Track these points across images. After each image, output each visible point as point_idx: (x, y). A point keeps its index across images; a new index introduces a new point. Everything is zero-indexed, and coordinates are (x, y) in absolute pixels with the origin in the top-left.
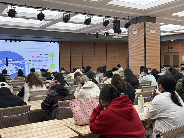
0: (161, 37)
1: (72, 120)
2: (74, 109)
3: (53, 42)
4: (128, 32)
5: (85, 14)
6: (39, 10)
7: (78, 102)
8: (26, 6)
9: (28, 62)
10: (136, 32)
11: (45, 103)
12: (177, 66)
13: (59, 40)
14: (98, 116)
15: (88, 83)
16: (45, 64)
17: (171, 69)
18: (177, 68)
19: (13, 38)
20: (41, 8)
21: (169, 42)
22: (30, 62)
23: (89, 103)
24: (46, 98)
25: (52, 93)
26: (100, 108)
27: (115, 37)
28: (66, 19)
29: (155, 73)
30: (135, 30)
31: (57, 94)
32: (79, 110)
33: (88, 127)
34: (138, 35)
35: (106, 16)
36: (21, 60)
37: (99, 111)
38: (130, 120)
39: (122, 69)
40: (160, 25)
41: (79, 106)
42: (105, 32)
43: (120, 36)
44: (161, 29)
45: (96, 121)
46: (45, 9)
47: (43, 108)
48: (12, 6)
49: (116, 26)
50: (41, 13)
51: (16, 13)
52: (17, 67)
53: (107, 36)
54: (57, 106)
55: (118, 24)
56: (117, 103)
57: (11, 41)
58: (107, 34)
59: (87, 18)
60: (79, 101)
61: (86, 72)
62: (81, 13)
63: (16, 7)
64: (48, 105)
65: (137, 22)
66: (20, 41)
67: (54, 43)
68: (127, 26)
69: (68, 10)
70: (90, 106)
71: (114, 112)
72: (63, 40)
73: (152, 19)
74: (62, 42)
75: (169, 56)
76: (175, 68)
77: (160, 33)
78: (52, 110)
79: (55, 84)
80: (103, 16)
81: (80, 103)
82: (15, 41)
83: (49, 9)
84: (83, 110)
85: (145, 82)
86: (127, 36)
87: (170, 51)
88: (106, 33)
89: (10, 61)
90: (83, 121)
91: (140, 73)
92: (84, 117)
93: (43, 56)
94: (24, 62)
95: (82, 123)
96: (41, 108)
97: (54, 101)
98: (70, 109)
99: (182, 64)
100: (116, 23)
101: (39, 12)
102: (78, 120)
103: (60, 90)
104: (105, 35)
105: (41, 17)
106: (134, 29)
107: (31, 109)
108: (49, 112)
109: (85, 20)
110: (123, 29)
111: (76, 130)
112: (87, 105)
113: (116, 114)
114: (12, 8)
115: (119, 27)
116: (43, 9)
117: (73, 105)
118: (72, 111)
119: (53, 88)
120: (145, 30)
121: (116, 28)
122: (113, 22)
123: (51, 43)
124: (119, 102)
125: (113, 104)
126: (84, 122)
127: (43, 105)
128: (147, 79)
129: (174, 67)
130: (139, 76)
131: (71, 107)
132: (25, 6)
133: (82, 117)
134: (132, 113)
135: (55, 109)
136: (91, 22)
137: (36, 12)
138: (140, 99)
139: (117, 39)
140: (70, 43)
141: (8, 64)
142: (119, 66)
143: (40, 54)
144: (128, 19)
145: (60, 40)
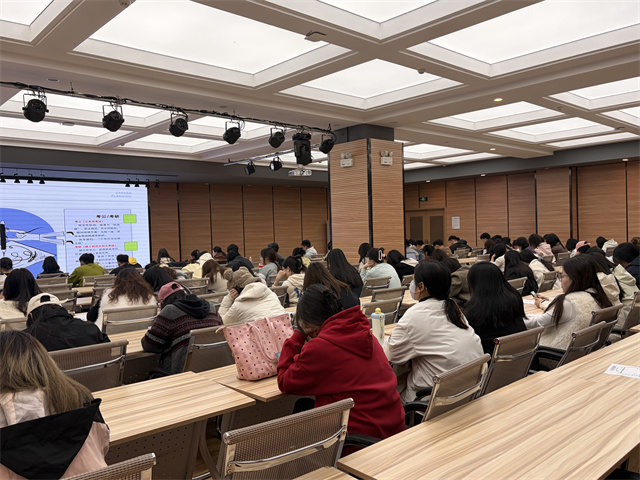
0: (405, 172)
1: (232, 369)
2: (237, 345)
3: (133, 183)
4: (329, 159)
5: (225, 115)
6: (109, 103)
7: (245, 329)
8: (73, 93)
9: (63, 238)
10: (349, 162)
11: (150, 336)
12: (441, 243)
13: (149, 177)
14: (297, 355)
15: (252, 287)
16: (111, 242)
17: (428, 250)
18: (442, 247)
19: (21, 173)
20: (115, 99)
21: (420, 185)
22: (70, 237)
23: (268, 331)
24: (154, 324)
25: (169, 310)
26: (300, 337)
27: (297, 173)
28: (178, 129)
29: (395, 259)
30: (345, 158)
31: (183, 314)
32: (247, 347)
33: (275, 381)
34: (352, 169)
35: (277, 124)
36: (43, 233)
37: (298, 344)
38: (368, 358)
39: (315, 251)
40: (403, 145)
41: (246, 338)
42: (271, 159)
43: (307, 171)
44: (406, 156)
45: (292, 367)
46: (124, 101)
47: (145, 350)
48: (36, 93)
49: (301, 147)
50: (115, 112)
51: (48, 111)
52: (33, 250)
53: (276, 169)
54: (187, 340)
55: (305, 142)
56: (339, 324)
57: (17, 181)
58: (278, 165)
59: (230, 126)
60: (245, 326)
61: (229, 260)
62: (214, 114)
63: (47, 94)
64: (161, 341)
65: (351, 138)
66: (42, 182)
67: (137, 186)
68: (326, 148)
69: (182, 107)
70: (270, 336)
71: (334, 344)
72: (161, 179)
73: (384, 132)
74: (157, 184)
75: (421, 218)
76: (437, 247)
77: (403, 163)
78: (169, 354)
79: (173, 291)
80: (271, 123)
81: (248, 329)
82: (30, 182)
83: (134, 103)
84: (255, 345)
85: (373, 281)
86: (327, 170)
87: (424, 206)
88: (274, 162)
89: (14, 235)
90: (257, 370)
91: (361, 261)
92: (259, 362)
93: (105, 221)
94: (55, 238)
95: (255, 376)
96: (141, 349)
97: (174, 331)
98: (226, 344)
99: (452, 238)
100: (301, 139)
101: (109, 109)
102: (246, 369)
103: (189, 303)
104: (273, 167)
105: (113, 122)
106: (342, 155)
107: (128, 351)
108: (162, 359)
109: (224, 131)
110: (316, 154)
111: (245, 390)
112: (263, 335)
113: (337, 348)
114: (37, 98)
115: (308, 150)
116: (118, 101)
117: (233, 336)
118: (233, 349)
119: (169, 301)
120: (368, 157)
121: (301, 152)
122: (294, 138)
123: (128, 186)
124: (344, 321)
125: (329, 327)
126: (261, 372)
127: (146, 341)
128: (378, 273)
129: (434, 244)
130: (358, 266)
131: (228, 341)
132: (71, 93)
133: (256, 361)
134: (371, 343)
135: (179, 351)
136: (240, 136)
137: (99, 109)
138: (376, 318)
139: (300, 177)
140: (179, 186)
141: (8, 244)
142: (308, 244)
143: (99, 216)
144: (329, 131)
145: (152, 179)
